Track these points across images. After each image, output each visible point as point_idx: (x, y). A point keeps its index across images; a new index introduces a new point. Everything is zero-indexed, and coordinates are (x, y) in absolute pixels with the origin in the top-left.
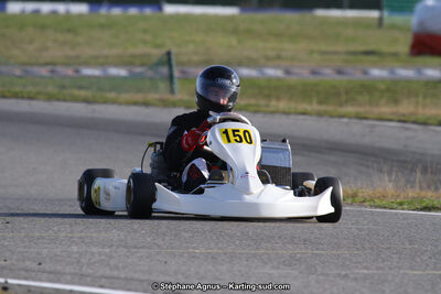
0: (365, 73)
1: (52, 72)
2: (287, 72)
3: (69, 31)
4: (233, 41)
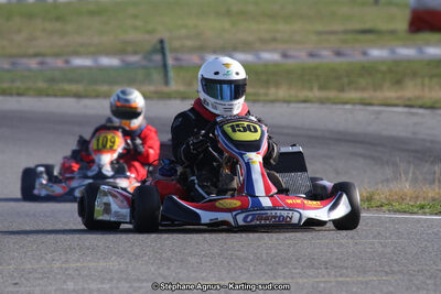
0: (365, 54)
2: (285, 56)
3: (58, 19)
4: (226, 24)
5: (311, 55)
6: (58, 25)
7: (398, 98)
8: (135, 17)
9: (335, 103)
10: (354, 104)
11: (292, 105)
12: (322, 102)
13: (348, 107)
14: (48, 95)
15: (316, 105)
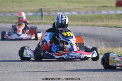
0: (100, 12)
1: (12, 14)
2: (78, 13)
4: (66, 4)
5: (86, 13)
6: (20, 4)
7: (102, 24)
8: (41, 2)
9: (85, 26)
10: (90, 26)
11: (73, 26)
12: (81, 25)
13: (88, 27)
14: (8, 23)
15: (80, 26)
